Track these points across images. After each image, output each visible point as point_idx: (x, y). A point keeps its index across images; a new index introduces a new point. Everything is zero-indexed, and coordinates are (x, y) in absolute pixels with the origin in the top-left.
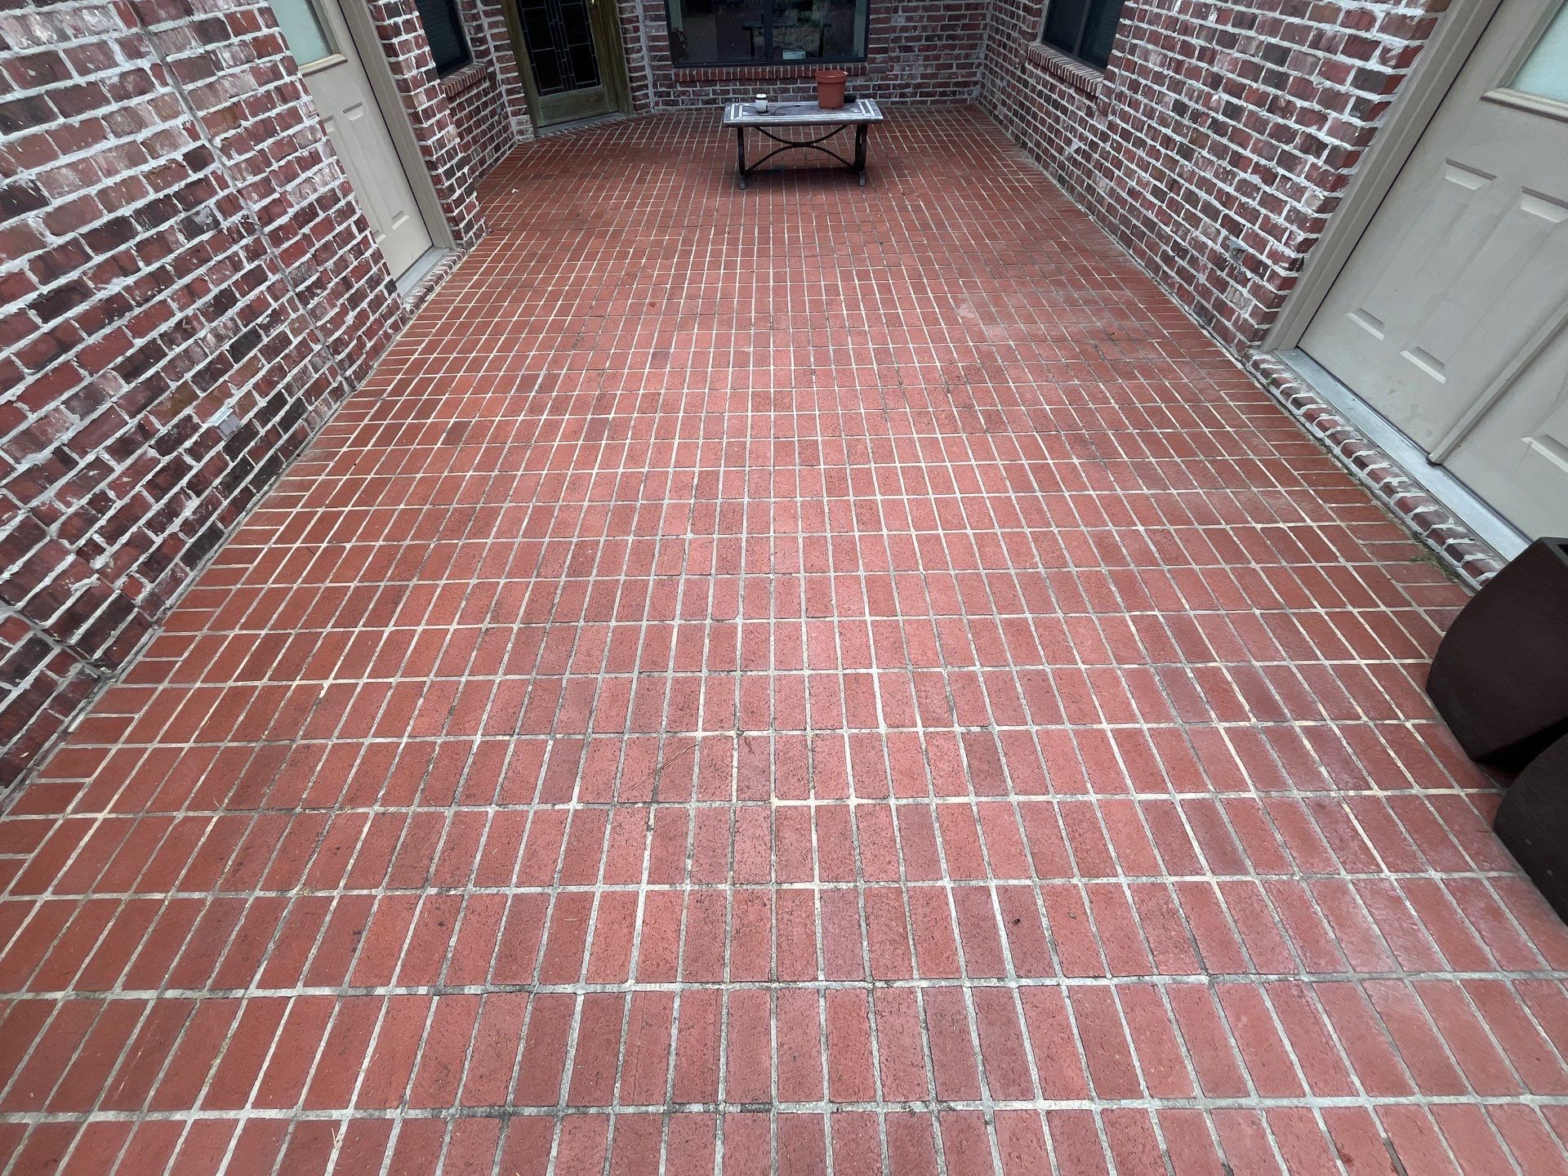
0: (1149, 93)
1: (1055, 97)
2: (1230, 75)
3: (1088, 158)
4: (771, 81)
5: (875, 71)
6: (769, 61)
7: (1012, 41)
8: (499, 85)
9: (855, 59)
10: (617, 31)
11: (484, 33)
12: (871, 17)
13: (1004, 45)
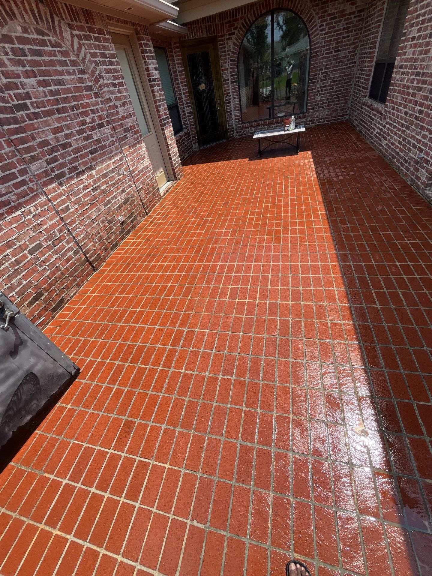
0: (398, 110)
1: (371, 115)
2: (420, 101)
3: (380, 134)
4: (274, 123)
5: (309, 116)
6: (273, 118)
7: (359, 99)
8: (190, 135)
9: (302, 113)
10: (225, 116)
11: (187, 122)
12: (308, 99)
13: (356, 100)
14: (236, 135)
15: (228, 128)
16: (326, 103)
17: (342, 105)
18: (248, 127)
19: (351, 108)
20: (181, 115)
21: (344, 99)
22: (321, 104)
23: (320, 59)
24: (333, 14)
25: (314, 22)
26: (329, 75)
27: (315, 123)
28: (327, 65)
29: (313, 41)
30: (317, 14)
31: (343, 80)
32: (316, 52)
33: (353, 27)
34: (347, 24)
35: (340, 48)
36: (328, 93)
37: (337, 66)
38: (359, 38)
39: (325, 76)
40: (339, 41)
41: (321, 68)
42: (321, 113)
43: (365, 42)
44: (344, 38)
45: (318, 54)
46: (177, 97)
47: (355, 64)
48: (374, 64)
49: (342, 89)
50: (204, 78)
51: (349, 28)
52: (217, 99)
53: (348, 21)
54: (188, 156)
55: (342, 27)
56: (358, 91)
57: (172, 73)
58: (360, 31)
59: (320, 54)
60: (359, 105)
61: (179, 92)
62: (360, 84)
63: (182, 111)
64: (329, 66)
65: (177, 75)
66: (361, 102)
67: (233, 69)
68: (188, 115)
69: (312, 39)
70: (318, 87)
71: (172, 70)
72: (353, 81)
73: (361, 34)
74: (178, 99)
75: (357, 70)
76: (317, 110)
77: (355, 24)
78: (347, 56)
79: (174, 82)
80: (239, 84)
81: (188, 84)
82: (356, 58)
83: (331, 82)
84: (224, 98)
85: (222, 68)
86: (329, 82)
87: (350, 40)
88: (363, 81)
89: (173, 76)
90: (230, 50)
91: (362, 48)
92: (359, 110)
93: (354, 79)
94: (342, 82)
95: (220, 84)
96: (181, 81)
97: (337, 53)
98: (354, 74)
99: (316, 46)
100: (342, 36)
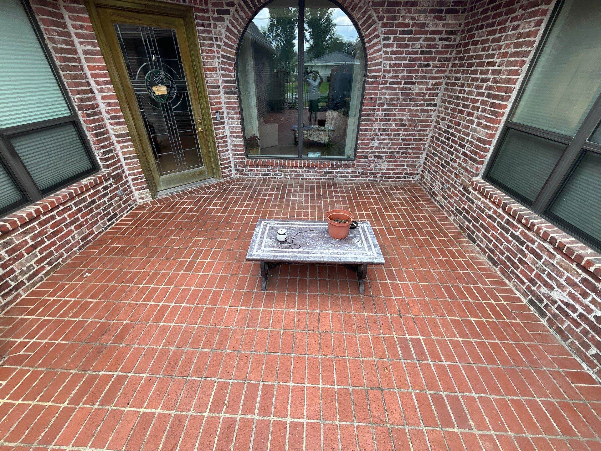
4: (301, 167)
5: (360, 166)
6: (300, 158)
7: (451, 167)
8: (126, 177)
9: (348, 159)
10: (214, 143)
11: (116, 152)
12: (359, 142)
13: (442, 165)
14: (236, 174)
15: (220, 162)
16: (386, 153)
17: (411, 160)
18: (256, 166)
19: (424, 167)
20: (91, 142)
21: (415, 153)
22: (379, 152)
23: (382, 89)
24: (407, 25)
25: (375, 30)
26: (394, 116)
27: (367, 177)
28: (392, 100)
29: (372, 59)
30: (381, 19)
31: (415, 126)
32: (375, 77)
33: (438, 53)
34: (428, 46)
35: (414, 80)
36: (390, 139)
37: (407, 105)
38: (445, 71)
39: (388, 115)
40: (413, 68)
41: (381, 102)
42: (378, 165)
43: (461, 82)
44: (422, 67)
45: (378, 80)
46: (74, 104)
47: (435, 108)
48: (501, 126)
49: (413, 138)
50: (162, 74)
51: (430, 53)
52: (196, 113)
53: (430, 43)
54: (108, 224)
55: (420, 50)
56: (446, 153)
57: (52, 50)
58: (447, 63)
59: (382, 81)
60: (454, 178)
61: (84, 96)
62: (451, 143)
63: (92, 134)
64: (395, 102)
65: (75, 58)
66: (464, 179)
67: (227, 72)
68: (118, 139)
69: (370, 55)
70: (376, 129)
71: (50, 46)
72: (430, 131)
73: (448, 66)
74: (76, 108)
75: (438, 116)
76: (372, 160)
77: (440, 49)
78: (423, 93)
79: (60, 71)
80: (239, 98)
81: (116, 81)
82: (437, 100)
83: (396, 125)
84: (209, 115)
85: (204, 65)
86: (394, 125)
87: (431, 72)
88: (465, 144)
89: (57, 59)
90: (221, 39)
91: (451, 87)
92: (456, 189)
93: (431, 129)
94: (413, 128)
95: (201, 91)
96: (93, 72)
97: (409, 86)
98: (432, 121)
99: (376, 68)
100: (417, 62)
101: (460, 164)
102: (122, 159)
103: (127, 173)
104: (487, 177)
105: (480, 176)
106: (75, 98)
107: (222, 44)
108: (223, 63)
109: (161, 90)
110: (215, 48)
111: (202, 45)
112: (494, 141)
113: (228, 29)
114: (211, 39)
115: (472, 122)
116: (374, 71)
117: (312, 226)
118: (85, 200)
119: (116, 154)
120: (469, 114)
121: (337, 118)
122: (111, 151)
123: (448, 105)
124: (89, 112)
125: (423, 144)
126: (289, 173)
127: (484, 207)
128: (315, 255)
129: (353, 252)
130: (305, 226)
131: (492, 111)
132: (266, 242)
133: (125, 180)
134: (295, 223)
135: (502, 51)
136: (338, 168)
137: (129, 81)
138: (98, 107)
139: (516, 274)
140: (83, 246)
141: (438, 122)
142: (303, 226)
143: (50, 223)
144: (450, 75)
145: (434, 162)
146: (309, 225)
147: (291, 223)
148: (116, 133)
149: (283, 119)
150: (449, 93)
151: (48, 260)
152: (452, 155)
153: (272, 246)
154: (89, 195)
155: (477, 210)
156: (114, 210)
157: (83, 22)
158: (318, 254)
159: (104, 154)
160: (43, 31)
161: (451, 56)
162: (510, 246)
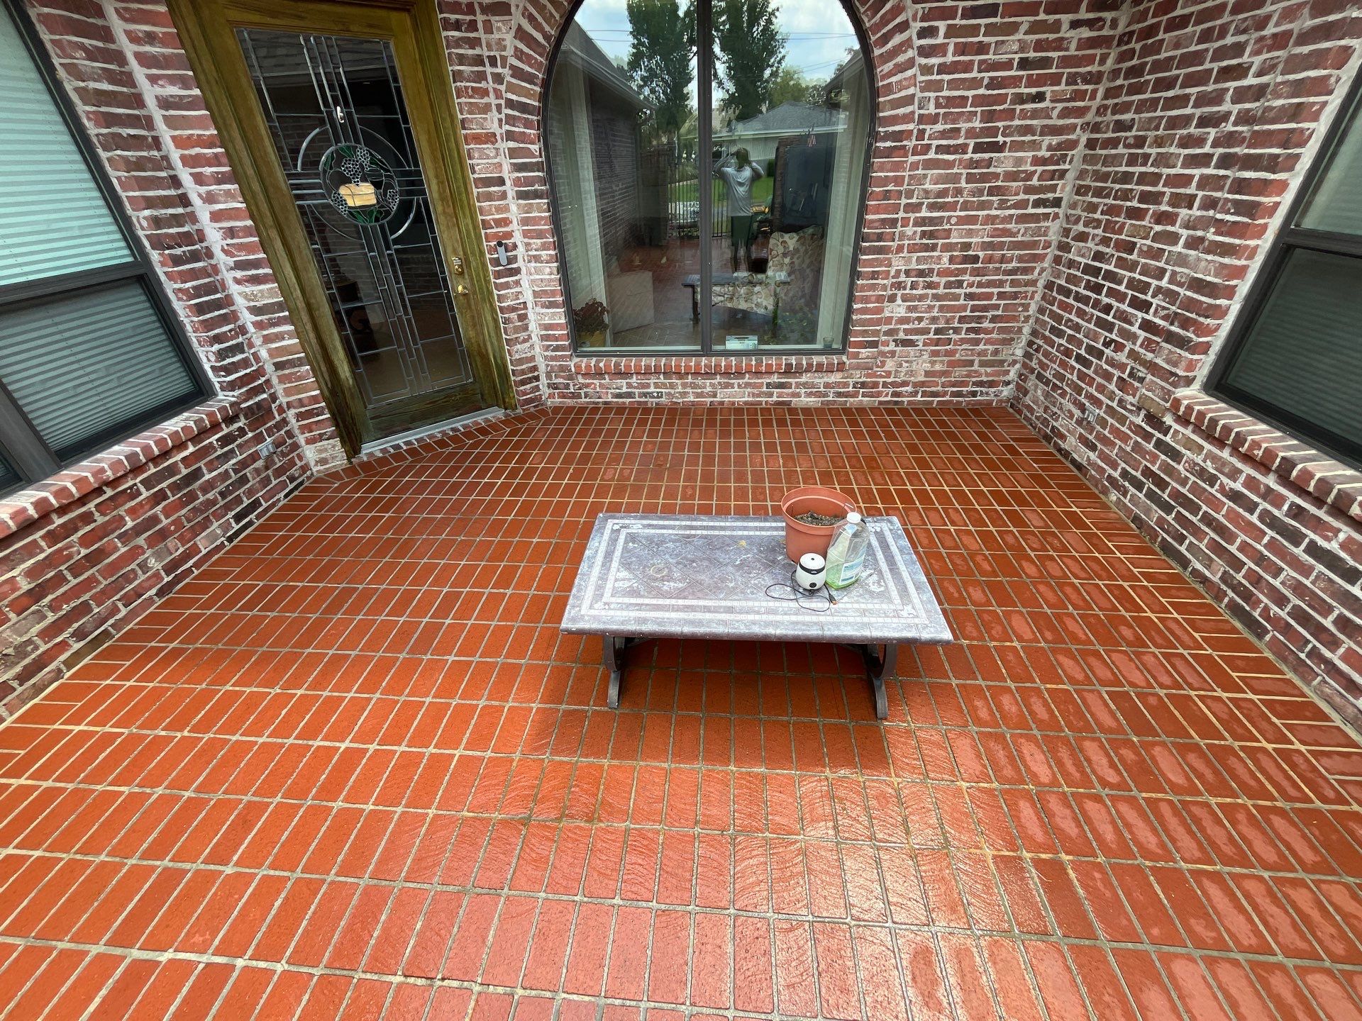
4: (708, 375)
5: (858, 367)
6: (707, 352)
7: (1106, 363)
8: (281, 410)
9: (828, 350)
10: (496, 321)
11: (252, 351)
12: (855, 306)
13: (1079, 358)
14: (550, 396)
15: (510, 367)
16: (926, 331)
17: (991, 348)
18: (599, 374)
19: (1025, 365)
20: (189, 328)
21: (1001, 330)
22: (906, 332)
23: (915, 166)
25: (897, 10)
26: (948, 233)
27: (879, 394)
28: (942, 193)
29: (889, 89)
31: (1003, 259)
32: (898, 136)
33: (1065, 62)
34: (1039, 46)
35: (1000, 139)
36: (936, 297)
37: (983, 206)
38: (1084, 110)
39: (931, 235)
40: (998, 108)
41: (914, 200)
42: (905, 365)
43: (1134, 133)
44: (1023, 102)
45: (905, 143)
46: (141, 233)
47: (1056, 210)
48: (1265, 243)
49: (996, 290)
50: (363, 155)
51: (1045, 63)
52: (449, 250)
53: (1044, 36)
54: (236, 527)
55: (1017, 57)
56: (1092, 326)
57: (74, 97)
58: (1090, 87)
59: (915, 146)
60: (1117, 392)
61: (163, 211)
62: (1106, 300)
63: (190, 307)
64: (949, 199)
65: (137, 117)
66: (1150, 394)
67: (523, 142)
68: (259, 318)
69: (884, 77)
70: (898, 272)
71: (70, 86)
72: (1043, 270)
73: (1093, 97)
74: (146, 243)
75: (1066, 232)
76: (889, 352)
77: (1072, 52)
78: (1025, 171)
79: (100, 151)
80: (554, 207)
81: (245, 173)
82: (1062, 190)
83: (952, 260)
84: (482, 254)
85: (464, 128)
86: (945, 260)
87: (1046, 114)
88: (1149, 298)
89: (89, 119)
90: (504, 59)
91: (1104, 152)
92: (1122, 420)
93: (1046, 265)
94: (997, 265)
95: (460, 194)
96: (186, 152)
97: (986, 156)
98: (1047, 245)
99: (901, 111)
100: (1011, 91)
101: (1133, 355)
102: (269, 368)
103: (283, 400)
104: (1219, 385)
105: (1197, 385)
106: (141, 218)
107: (506, 72)
108: (510, 120)
109: (360, 195)
110: (490, 84)
111: (458, 76)
112: (1244, 287)
113: (521, 34)
114: (479, 61)
115: (1173, 238)
116: (894, 120)
117: (740, 533)
118: (172, 470)
119: (255, 354)
120: (1161, 218)
121: (796, 250)
122: (239, 348)
123: (1095, 200)
124: (178, 251)
125: (1022, 305)
126: (680, 389)
127: (1216, 469)
128: (751, 617)
129: (856, 606)
130: (722, 533)
131: (1236, 202)
132: (616, 580)
133: (278, 418)
134: (694, 523)
135: (1270, 30)
136: (801, 373)
137: (280, 174)
138: (202, 240)
139: (1328, 663)
140: (170, 585)
141: (1064, 247)
142: (716, 533)
143: (80, 533)
144: (1099, 119)
145: (1054, 351)
146: (733, 529)
147: (684, 523)
148: (252, 304)
149: (664, 260)
150: (1098, 167)
151: (76, 625)
152: (1111, 331)
153: (633, 593)
154: (184, 459)
155: (1193, 478)
156: (250, 493)
157: (154, 25)
158: (758, 613)
159: (221, 355)
160: (49, 46)
161: (1102, 69)
162: (1307, 583)
